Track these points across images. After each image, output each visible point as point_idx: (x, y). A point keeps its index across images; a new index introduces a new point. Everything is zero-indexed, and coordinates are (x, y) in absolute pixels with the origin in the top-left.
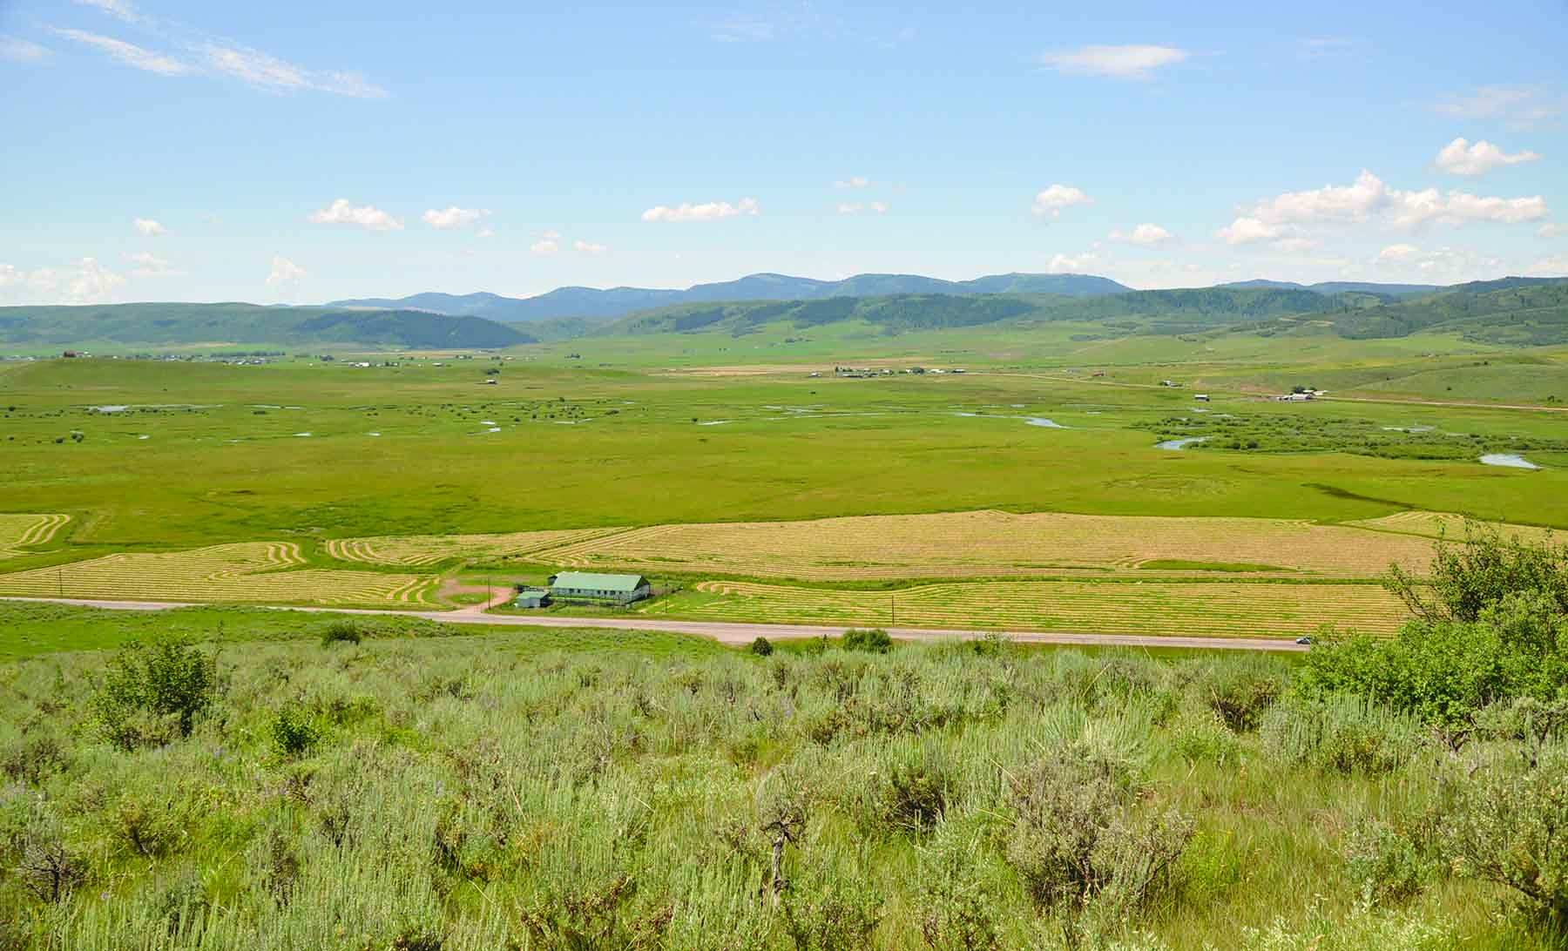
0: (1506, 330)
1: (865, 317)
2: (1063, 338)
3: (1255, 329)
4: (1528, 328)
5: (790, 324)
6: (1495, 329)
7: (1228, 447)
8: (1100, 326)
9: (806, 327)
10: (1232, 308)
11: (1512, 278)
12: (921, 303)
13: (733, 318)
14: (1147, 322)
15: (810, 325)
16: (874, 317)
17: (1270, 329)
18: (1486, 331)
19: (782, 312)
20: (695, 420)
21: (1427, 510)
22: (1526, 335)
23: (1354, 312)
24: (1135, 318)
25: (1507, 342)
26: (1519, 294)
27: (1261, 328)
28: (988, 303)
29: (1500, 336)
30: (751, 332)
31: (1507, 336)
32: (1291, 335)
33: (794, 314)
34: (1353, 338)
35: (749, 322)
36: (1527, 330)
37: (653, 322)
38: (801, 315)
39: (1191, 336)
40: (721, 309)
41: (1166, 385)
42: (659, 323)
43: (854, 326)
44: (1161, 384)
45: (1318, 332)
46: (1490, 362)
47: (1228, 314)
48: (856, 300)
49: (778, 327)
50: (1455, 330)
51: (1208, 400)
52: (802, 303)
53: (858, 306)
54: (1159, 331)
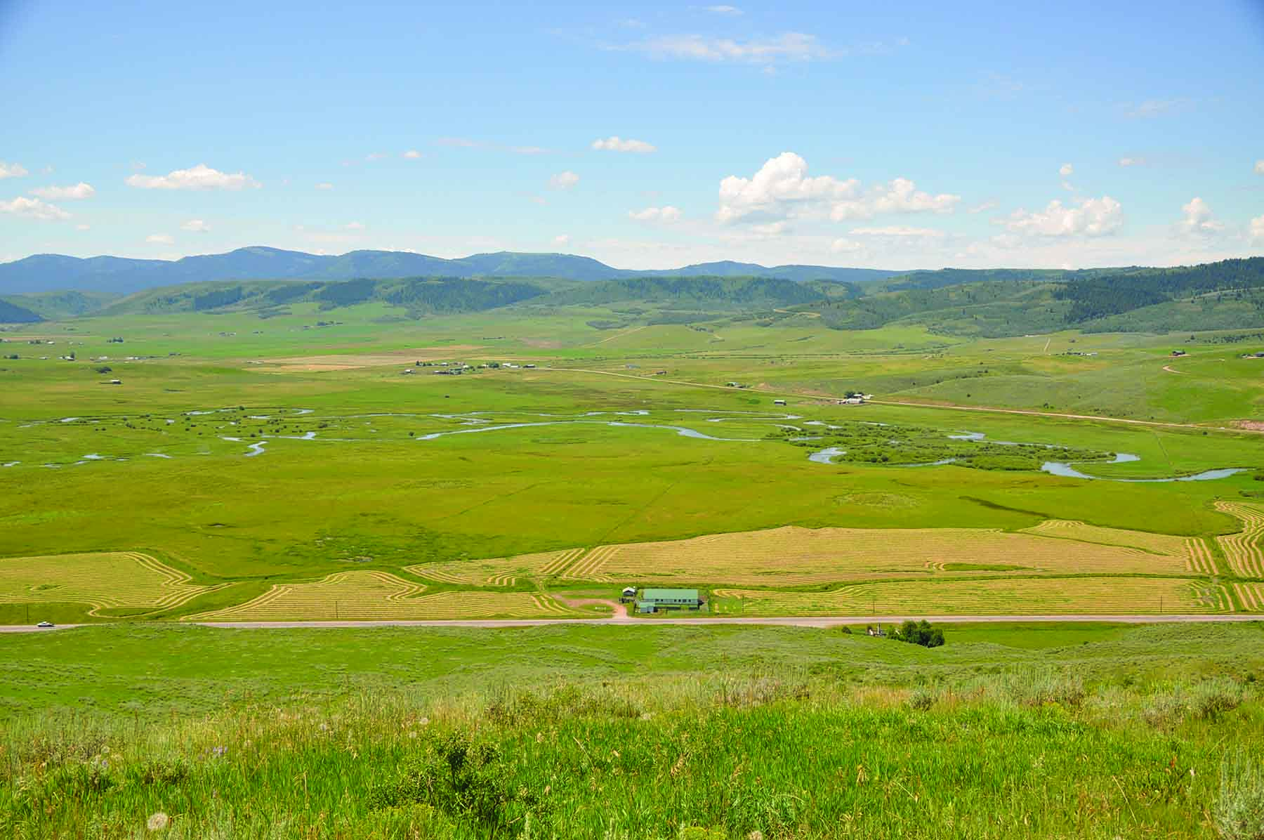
0: (960, 324)
1: (386, 300)
2: (581, 324)
3: (754, 318)
4: (977, 322)
5: (316, 305)
6: (949, 322)
7: (868, 461)
8: (608, 311)
9: (330, 309)
10: (721, 295)
11: (949, 269)
12: (439, 286)
13: (254, 298)
14: (652, 310)
15: (334, 307)
16: (396, 299)
17: (767, 319)
18: (945, 324)
19: (303, 293)
20: (412, 434)
21: (1057, 518)
22: (977, 328)
23: (836, 305)
24: (639, 304)
25: (962, 334)
26: (965, 290)
27: (760, 318)
28: (500, 286)
29: (957, 328)
30: (275, 313)
31: (962, 329)
32: (786, 325)
33: (315, 296)
34: (838, 329)
35: (272, 303)
36: (976, 324)
37: (170, 301)
38: (322, 297)
39: (701, 325)
40: (240, 289)
41: (732, 385)
42: (177, 301)
43: (377, 308)
44: (728, 385)
45: (810, 323)
46: (989, 370)
47: (719, 301)
48: (374, 283)
49: (301, 308)
50: (920, 322)
51: (785, 404)
52: (322, 284)
53: (376, 288)
54: (667, 320)
